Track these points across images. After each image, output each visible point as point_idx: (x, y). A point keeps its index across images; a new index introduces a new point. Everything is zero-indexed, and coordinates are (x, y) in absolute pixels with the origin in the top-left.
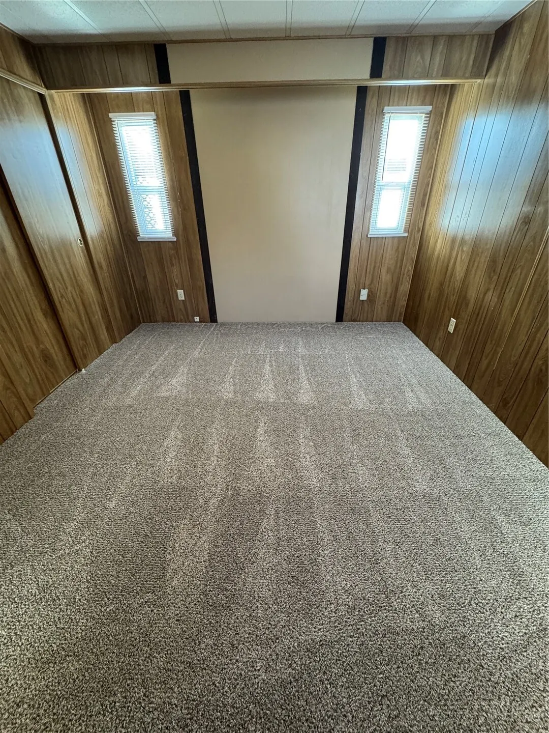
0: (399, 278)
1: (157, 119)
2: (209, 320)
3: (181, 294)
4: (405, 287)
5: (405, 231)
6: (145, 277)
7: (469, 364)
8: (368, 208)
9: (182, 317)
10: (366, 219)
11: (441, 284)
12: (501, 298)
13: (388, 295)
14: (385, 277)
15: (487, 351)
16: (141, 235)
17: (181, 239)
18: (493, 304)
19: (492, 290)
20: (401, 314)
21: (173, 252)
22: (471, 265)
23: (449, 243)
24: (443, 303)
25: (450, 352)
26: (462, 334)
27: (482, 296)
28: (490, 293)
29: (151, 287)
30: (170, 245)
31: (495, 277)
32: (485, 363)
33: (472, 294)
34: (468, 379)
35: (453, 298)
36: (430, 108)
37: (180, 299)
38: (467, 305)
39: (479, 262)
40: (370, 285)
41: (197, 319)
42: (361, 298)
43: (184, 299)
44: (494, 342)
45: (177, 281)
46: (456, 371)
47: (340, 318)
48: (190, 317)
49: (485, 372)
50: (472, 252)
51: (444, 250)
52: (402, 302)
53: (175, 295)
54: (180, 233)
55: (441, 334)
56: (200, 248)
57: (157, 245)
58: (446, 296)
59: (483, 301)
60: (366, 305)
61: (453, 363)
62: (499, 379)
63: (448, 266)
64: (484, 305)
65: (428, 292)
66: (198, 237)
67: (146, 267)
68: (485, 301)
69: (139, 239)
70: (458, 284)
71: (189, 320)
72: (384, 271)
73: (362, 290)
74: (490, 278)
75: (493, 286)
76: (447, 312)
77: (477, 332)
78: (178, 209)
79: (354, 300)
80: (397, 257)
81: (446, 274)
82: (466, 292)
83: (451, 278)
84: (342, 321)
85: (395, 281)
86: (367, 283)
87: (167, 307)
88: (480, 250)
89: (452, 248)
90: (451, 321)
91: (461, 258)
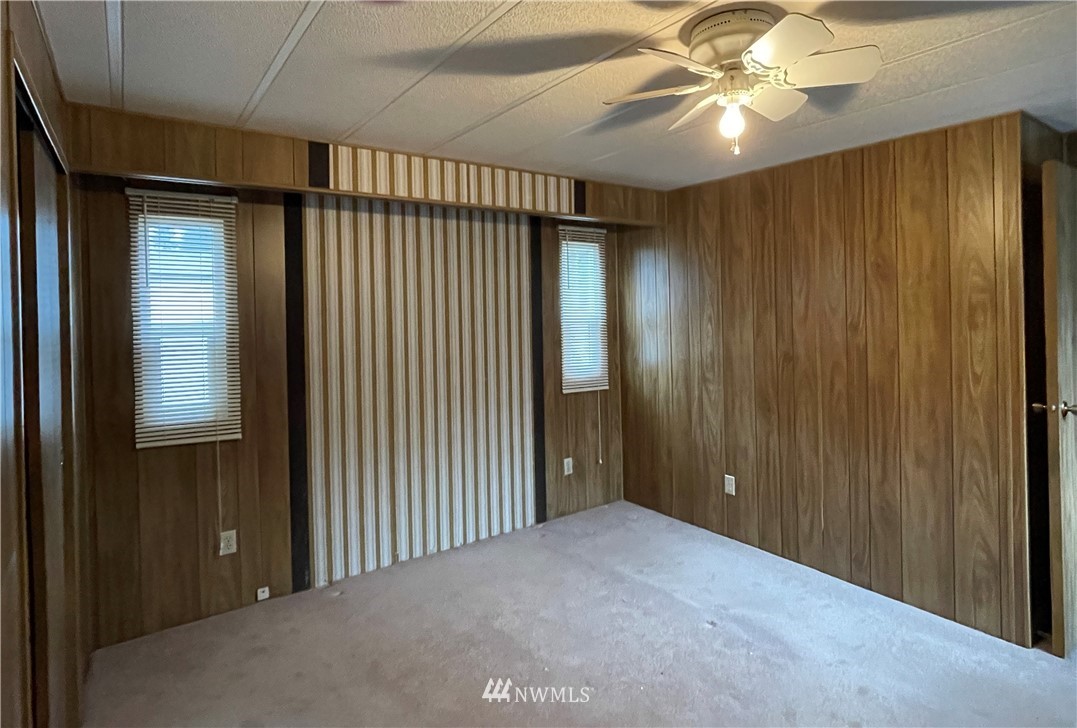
0: (607, 433)
3: (228, 542)
4: (617, 446)
7: (782, 530)
11: (687, 433)
12: (793, 439)
14: (591, 435)
15: (802, 504)
18: (785, 448)
20: (619, 488)
22: (730, 409)
23: (681, 383)
24: (701, 458)
25: (742, 523)
26: (752, 492)
27: (764, 443)
28: (776, 435)
31: (774, 418)
32: (806, 522)
33: (748, 441)
34: (787, 547)
35: (717, 450)
37: (223, 554)
38: (745, 454)
39: (741, 402)
40: (574, 451)
41: (264, 593)
42: (567, 473)
43: (234, 551)
44: (807, 492)
46: (764, 544)
47: (541, 516)
48: (247, 596)
50: (726, 391)
51: (675, 391)
52: (618, 469)
55: (713, 499)
58: (701, 451)
59: (768, 445)
60: (574, 482)
61: (754, 533)
62: (834, 534)
63: (690, 410)
64: (771, 450)
68: (772, 445)
70: (716, 432)
71: (241, 600)
72: (588, 426)
73: (566, 460)
74: (768, 419)
75: (775, 430)
76: (712, 468)
77: (775, 480)
79: (556, 481)
81: (690, 420)
82: (736, 439)
83: (701, 424)
84: (545, 520)
85: (603, 436)
86: (571, 447)
88: (737, 389)
89: (688, 389)
90: (726, 482)
91: (710, 399)
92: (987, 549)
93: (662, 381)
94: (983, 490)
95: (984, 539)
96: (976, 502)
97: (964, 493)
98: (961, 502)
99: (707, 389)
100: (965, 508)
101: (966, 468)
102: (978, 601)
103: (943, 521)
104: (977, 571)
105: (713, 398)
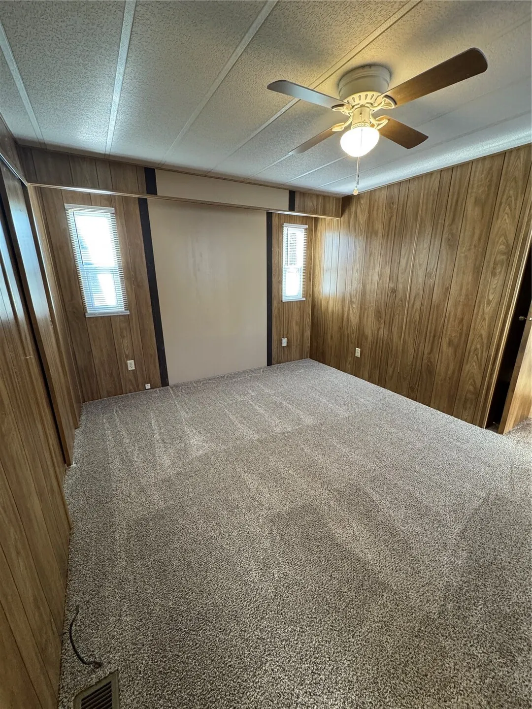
0: (303, 327)
1: (116, 213)
2: (161, 385)
3: (131, 365)
4: (308, 333)
5: (303, 297)
6: (90, 353)
7: (379, 373)
8: (280, 282)
9: (131, 388)
10: (280, 290)
11: (340, 328)
12: (390, 332)
13: (298, 340)
14: (295, 328)
15: (390, 362)
16: (88, 312)
17: (133, 312)
18: (385, 336)
19: (383, 328)
20: (307, 353)
21: (124, 325)
22: (362, 316)
23: (340, 303)
24: (346, 340)
25: (361, 370)
26: (368, 356)
27: (376, 332)
28: (382, 330)
29: (97, 361)
30: (122, 318)
31: (383, 321)
32: (390, 370)
33: (368, 332)
34: (381, 382)
35: (354, 336)
36: (307, 226)
37: (129, 369)
38: (367, 339)
39: (368, 313)
40: (287, 335)
41: (148, 386)
42: (283, 345)
43: (134, 368)
44: (393, 356)
45: (127, 353)
46: (370, 380)
47: (269, 363)
48: (141, 387)
49: (393, 375)
50: (361, 308)
51: (337, 307)
52: (307, 344)
53: (124, 366)
54: (133, 308)
55: (350, 359)
56: (152, 319)
57: (108, 320)
58: (346, 336)
59: (378, 334)
60: (286, 350)
61: (366, 375)
62: (403, 376)
63: (343, 317)
64: (379, 336)
65: (330, 334)
66: (151, 310)
67: (92, 343)
68: (380, 334)
69: (87, 315)
70: (354, 327)
71: (138, 388)
72: (294, 323)
73: (283, 339)
74: (380, 322)
75: (382, 326)
76: (351, 345)
77: (379, 352)
78: (131, 287)
79: (278, 348)
80: (301, 313)
81: (343, 322)
82: (363, 331)
83: (348, 323)
84: (271, 365)
85: (301, 329)
86: (285, 333)
87: (114, 380)
88: (367, 307)
89: (343, 307)
90: (356, 351)
91: (353, 311)
92: (474, 385)
93: (331, 303)
94: (480, 359)
95: (474, 381)
96: (474, 364)
97: (469, 359)
98: (467, 363)
99: (352, 306)
100: (468, 366)
101: (473, 348)
102: (465, 408)
103: (456, 372)
104: (467, 395)
105: (354, 311)
